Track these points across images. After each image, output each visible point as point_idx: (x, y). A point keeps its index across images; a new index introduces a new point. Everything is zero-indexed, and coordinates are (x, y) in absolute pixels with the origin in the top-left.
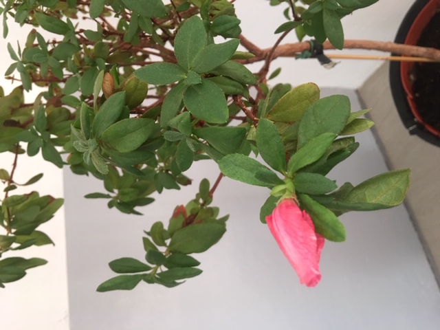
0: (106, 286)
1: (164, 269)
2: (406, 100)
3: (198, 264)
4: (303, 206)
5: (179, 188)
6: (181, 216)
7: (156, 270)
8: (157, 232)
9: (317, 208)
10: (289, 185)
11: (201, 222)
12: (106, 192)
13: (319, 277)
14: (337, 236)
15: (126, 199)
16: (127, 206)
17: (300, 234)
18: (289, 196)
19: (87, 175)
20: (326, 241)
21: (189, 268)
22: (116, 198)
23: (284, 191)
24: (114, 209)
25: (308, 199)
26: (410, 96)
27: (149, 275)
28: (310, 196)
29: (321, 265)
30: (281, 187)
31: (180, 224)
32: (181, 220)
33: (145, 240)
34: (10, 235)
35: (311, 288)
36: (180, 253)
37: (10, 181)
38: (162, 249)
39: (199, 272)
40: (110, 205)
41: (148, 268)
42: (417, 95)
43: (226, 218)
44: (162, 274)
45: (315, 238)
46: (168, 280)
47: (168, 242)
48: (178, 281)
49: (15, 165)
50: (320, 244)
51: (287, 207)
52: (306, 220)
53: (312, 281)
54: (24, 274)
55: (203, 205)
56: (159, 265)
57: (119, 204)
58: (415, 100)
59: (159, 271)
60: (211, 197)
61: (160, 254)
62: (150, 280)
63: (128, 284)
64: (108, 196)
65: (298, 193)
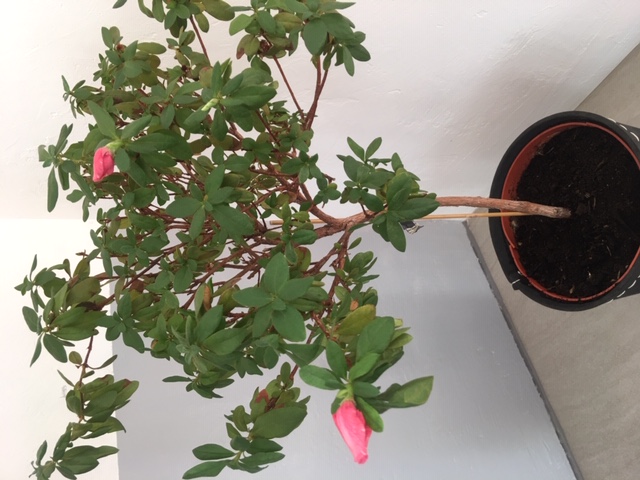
0: (192, 473)
1: (247, 455)
2: (508, 249)
3: (281, 448)
4: (358, 407)
5: (261, 374)
6: (263, 400)
7: (239, 455)
8: (238, 417)
9: (368, 408)
10: (349, 390)
11: (282, 406)
12: (187, 376)
13: (366, 457)
14: (379, 429)
15: (207, 383)
16: (206, 389)
17: (354, 427)
18: (348, 399)
19: (169, 359)
20: (373, 432)
21: (272, 453)
22: (195, 381)
23: (346, 394)
24: (193, 392)
25: (361, 401)
26: (512, 246)
27: (233, 460)
28: (364, 399)
29: (369, 448)
30: (344, 391)
31: (262, 408)
32: (263, 404)
33: (228, 425)
34: (83, 422)
35: (361, 465)
36: (263, 438)
37: (86, 365)
38: (245, 435)
39: (282, 456)
40: (189, 388)
41: (232, 454)
42: (520, 244)
43: (307, 399)
44: (246, 459)
45: (364, 430)
46: (251, 466)
47: (250, 426)
48: (261, 466)
49: (90, 348)
50: (368, 433)
51: (347, 408)
52: (359, 417)
53: (362, 460)
54: (97, 463)
55: (284, 388)
56: (242, 451)
57: (199, 387)
58: (518, 249)
59: (242, 457)
60: (292, 380)
61: (244, 438)
62: (234, 466)
63: (214, 471)
64: (189, 380)
65: (355, 397)
